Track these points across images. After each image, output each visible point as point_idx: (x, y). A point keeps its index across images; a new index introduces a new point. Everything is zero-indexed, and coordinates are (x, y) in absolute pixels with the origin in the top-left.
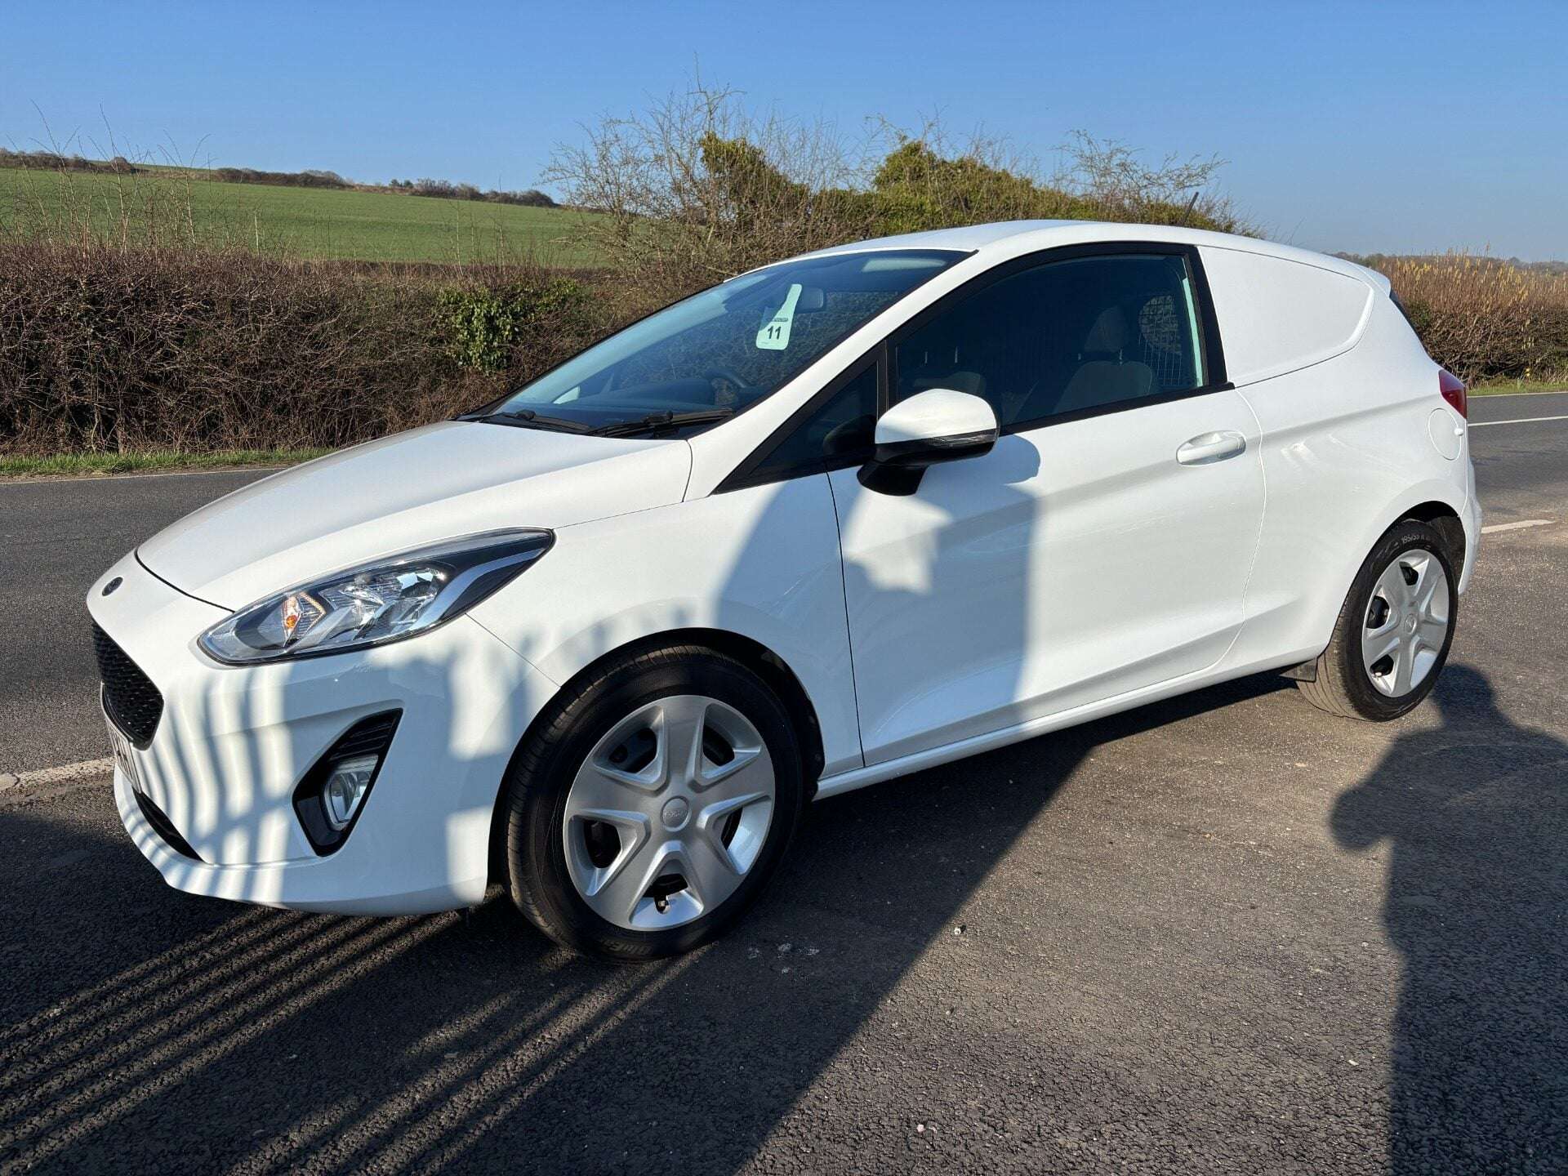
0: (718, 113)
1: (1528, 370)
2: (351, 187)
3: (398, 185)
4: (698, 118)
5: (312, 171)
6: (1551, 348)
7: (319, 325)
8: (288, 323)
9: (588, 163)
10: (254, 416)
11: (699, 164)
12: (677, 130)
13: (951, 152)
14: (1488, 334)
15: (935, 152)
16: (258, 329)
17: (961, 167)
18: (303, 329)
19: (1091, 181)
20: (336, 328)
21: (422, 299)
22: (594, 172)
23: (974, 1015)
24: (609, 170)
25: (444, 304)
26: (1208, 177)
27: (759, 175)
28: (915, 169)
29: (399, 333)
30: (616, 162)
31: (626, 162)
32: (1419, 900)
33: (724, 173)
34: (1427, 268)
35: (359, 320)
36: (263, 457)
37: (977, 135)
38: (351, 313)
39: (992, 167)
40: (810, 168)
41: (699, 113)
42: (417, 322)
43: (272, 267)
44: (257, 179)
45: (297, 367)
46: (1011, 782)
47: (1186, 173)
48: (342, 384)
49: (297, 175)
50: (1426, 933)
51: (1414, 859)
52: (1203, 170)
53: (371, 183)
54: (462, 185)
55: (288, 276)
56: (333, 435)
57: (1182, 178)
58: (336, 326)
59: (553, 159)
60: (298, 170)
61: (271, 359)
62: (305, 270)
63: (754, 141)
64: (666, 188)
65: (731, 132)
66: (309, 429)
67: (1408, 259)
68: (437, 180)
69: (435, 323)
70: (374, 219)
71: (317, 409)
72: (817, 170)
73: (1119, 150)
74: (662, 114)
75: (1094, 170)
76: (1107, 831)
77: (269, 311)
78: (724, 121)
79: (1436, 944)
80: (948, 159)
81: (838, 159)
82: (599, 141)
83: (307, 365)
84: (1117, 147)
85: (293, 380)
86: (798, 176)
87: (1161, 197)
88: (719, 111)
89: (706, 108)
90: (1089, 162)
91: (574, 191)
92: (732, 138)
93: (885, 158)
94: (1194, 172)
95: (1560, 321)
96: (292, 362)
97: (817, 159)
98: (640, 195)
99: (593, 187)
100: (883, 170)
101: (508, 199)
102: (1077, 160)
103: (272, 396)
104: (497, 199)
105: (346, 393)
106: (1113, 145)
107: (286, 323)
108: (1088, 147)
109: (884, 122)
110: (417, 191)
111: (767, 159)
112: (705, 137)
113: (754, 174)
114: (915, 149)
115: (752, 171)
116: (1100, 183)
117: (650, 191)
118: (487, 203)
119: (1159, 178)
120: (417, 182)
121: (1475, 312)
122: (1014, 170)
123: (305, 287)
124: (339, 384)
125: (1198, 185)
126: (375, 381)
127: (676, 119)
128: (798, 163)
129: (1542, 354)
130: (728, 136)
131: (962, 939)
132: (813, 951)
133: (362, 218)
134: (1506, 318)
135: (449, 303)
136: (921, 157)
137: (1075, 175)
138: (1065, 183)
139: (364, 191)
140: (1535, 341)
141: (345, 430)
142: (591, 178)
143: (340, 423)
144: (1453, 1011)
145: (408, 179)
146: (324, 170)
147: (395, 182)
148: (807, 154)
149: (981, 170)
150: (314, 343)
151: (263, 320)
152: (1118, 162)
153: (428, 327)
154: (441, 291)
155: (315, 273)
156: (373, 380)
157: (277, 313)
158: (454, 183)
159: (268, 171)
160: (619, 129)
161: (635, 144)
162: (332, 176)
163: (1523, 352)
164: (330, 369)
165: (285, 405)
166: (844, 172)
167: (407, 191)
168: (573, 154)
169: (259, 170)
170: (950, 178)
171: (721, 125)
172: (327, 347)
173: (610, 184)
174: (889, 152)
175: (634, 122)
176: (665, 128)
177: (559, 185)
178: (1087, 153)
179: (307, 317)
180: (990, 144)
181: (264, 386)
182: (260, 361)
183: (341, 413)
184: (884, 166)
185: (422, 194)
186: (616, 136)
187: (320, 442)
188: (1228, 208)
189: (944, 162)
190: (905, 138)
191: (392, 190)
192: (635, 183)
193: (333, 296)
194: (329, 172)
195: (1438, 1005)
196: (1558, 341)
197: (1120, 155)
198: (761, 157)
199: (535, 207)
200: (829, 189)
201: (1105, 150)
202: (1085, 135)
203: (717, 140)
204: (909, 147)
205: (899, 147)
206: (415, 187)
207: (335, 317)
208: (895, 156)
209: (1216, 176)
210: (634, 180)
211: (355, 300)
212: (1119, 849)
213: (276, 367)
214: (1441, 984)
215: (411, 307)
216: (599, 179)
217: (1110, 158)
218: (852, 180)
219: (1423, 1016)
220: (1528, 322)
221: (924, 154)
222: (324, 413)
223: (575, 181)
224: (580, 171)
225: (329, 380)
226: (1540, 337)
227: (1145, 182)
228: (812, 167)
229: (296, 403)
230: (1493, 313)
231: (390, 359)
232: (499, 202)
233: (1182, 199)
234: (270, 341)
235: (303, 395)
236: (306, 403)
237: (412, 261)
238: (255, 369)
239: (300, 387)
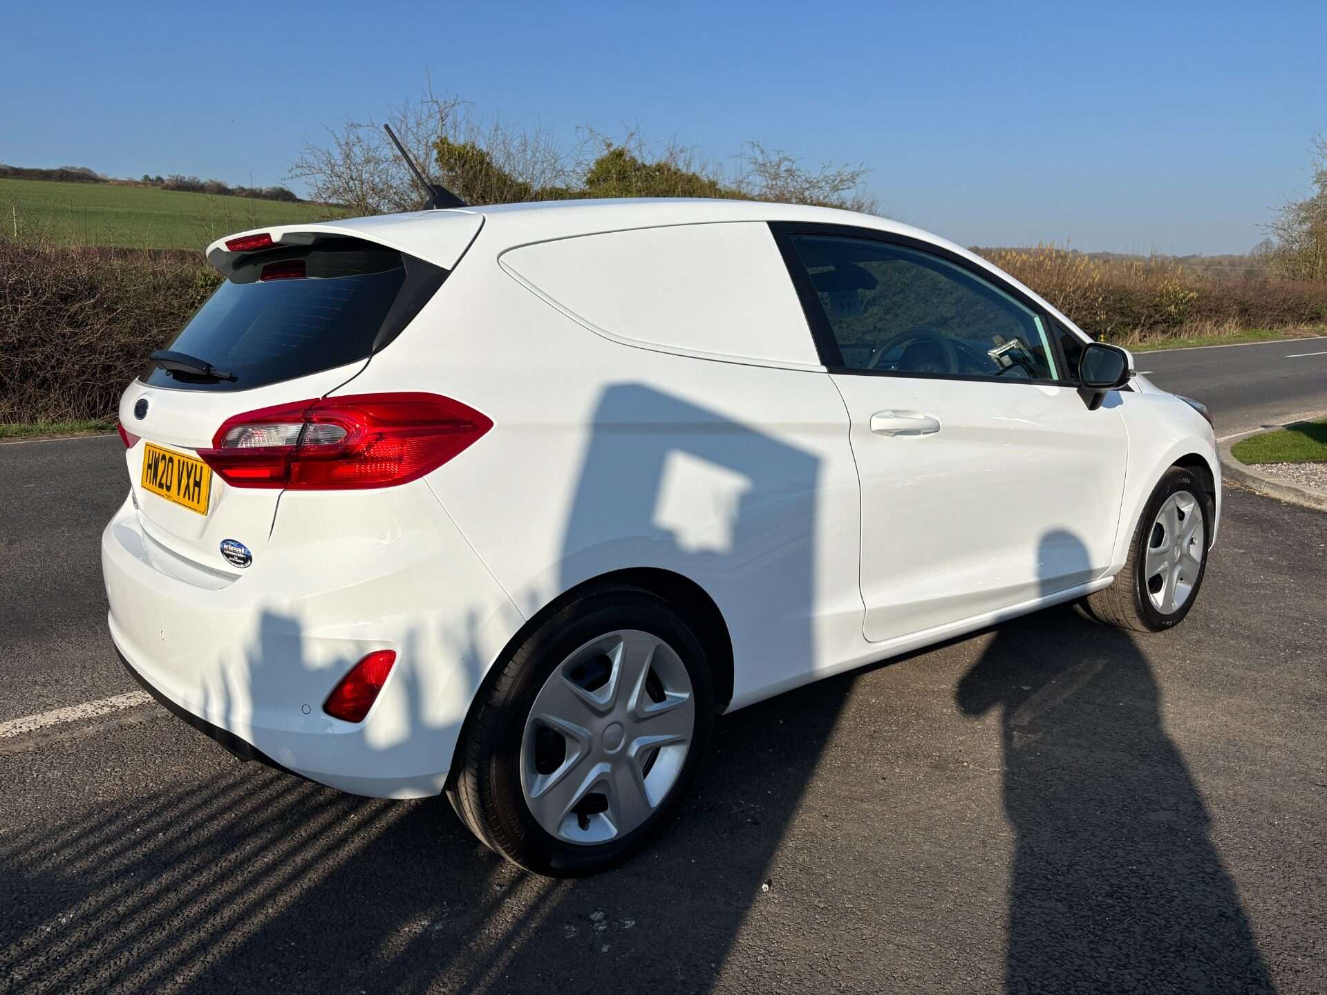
0: (448, 121)
1: (1102, 336)
2: (105, 181)
3: (150, 180)
4: (432, 123)
5: (68, 167)
6: (1118, 318)
7: (77, 305)
8: (46, 303)
9: (332, 161)
10: (14, 391)
11: (434, 164)
12: (413, 134)
13: (650, 158)
14: (1072, 309)
15: (637, 158)
16: (16, 310)
17: (658, 171)
18: (62, 309)
19: (764, 183)
20: (94, 308)
21: (180, 282)
22: (338, 170)
23: (800, 982)
24: (353, 167)
25: (202, 286)
26: (856, 182)
27: (487, 175)
28: (620, 171)
29: (158, 312)
30: (359, 161)
31: (368, 162)
32: (1163, 816)
33: (456, 173)
34: (1025, 257)
35: (118, 300)
36: (24, 430)
37: (672, 144)
38: (110, 294)
39: (684, 170)
40: (531, 169)
41: (433, 120)
42: (175, 303)
43: (29, 252)
44: (14, 175)
45: (57, 344)
46: (781, 722)
47: (839, 178)
48: (102, 359)
49: (53, 171)
50: (1179, 849)
51: (1145, 774)
52: (852, 177)
53: (123, 177)
54: (211, 181)
55: (46, 259)
56: (95, 407)
57: (836, 183)
58: (94, 306)
59: (300, 157)
60: (54, 166)
61: (30, 337)
62: (64, 255)
63: (482, 145)
64: (405, 185)
65: (462, 137)
66: (70, 402)
67: (1011, 250)
68: (187, 175)
69: (194, 303)
70: (128, 210)
71: (78, 384)
72: (537, 172)
73: (786, 159)
74: (398, 119)
75: (767, 175)
76: (876, 766)
77: (27, 292)
78: (455, 127)
79: (1190, 861)
80: (647, 163)
81: (555, 162)
82: (343, 142)
83: (66, 343)
84: (785, 155)
85: (53, 357)
86: (521, 175)
87: (821, 198)
88: (450, 118)
89: (438, 116)
90: (762, 168)
91: (321, 186)
92: (462, 142)
93: (594, 162)
94: (845, 178)
95: (1123, 297)
96: (51, 340)
97: (538, 161)
98: (382, 190)
99: (338, 183)
100: (593, 172)
101: (255, 194)
102: (752, 167)
103: (32, 372)
104: (244, 194)
105: (107, 369)
106: (781, 153)
107: (44, 304)
108: (761, 156)
109: (592, 131)
110: (167, 185)
111: (493, 160)
112: (438, 141)
113: (483, 172)
114: (619, 155)
115: (481, 171)
116: (772, 186)
117: (391, 187)
118: (234, 197)
119: (818, 182)
120: (169, 178)
121: (1061, 291)
122: (704, 173)
123: (63, 270)
124: (98, 360)
125: (849, 188)
126: (135, 357)
127: (412, 122)
128: (521, 164)
129: (1111, 324)
130: (458, 139)
131: (771, 895)
132: (630, 924)
133: (115, 209)
134: (1084, 296)
135: (206, 285)
136: (624, 161)
137: (751, 178)
138: (744, 185)
139: (117, 185)
140: (1106, 314)
141: (107, 403)
142: (336, 175)
143: (101, 396)
144: (1226, 930)
145: (159, 175)
146: (79, 167)
147: (146, 178)
148: (529, 158)
149: (675, 173)
150: (72, 322)
151: (21, 302)
152: (785, 168)
153: (187, 307)
154: (198, 273)
155: (73, 257)
156: (134, 356)
157: (35, 295)
158: (204, 179)
159: (25, 167)
160: (361, 132)
161: (377, 145)
162: (86, 172)
163: (1097, 322)
164: (90, 347)
165: (45, 380)
166: (559, 173)
167: (158, 185)
168: (320, 154)
169: (16, 166)
170: (650, 179)
171: (453, 131)
172: (86, 325)
173: (354, 180)
174: (598, 157)
175: (373, 126)
176: (403, 132)
177: (307, 180)
178: (760, 160)
179: (65, 299)
180: (682, 151)
181: (23, 363)
182: (19, 340)
183: (102, 387)
184: (594, 168)
185: (172, 189)
186: (358, 138)
187: (82, 415)
188: (874, 207)
189: (645, 166)
190: (610, 145)
191: (144, 184)
192: (377, 180)
193: (91, 278)
194: (83, 168)
195: (1211, 925)
196: (1123, 313)
197: (786, 163)
198: (488, 159)
199: (279, 202)
200: (549, 187)
201: (775, 159)
202: (758, 146)
203: (448, 144)
204: (614, 152)
205: (606, 152)
206: (166, 182)
207: (93, 297)
208: (603, 161)
209: (863, 182)
210: (375, 177)
211: (113, 282)
212: (893, 784)
213: (35, 345)
214: (1207, 903)
215: (169, 288)
216: (344, 176)
217: (779, 165)
218: (568, 181)
219: (1203, 938)
220: (1101, 299)
221: (628, 159)
222: (83, 389)
223: (321, 177)
224: (326, 168)
225: (89, 356)
226: (1110, 311)
227: (808, 185)
228: (534, 168)
229: (56, 378)
230: (1074, 292)
231: (150, 336)
232: (246, 197)
233: (838, 199)
234: (29, 321)
235: (63, 370)
236: (66, 378)
237: (168, 247)
238: (14, 347)
239: (60, 363)
